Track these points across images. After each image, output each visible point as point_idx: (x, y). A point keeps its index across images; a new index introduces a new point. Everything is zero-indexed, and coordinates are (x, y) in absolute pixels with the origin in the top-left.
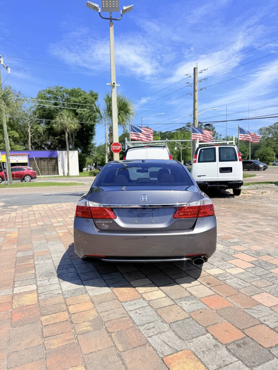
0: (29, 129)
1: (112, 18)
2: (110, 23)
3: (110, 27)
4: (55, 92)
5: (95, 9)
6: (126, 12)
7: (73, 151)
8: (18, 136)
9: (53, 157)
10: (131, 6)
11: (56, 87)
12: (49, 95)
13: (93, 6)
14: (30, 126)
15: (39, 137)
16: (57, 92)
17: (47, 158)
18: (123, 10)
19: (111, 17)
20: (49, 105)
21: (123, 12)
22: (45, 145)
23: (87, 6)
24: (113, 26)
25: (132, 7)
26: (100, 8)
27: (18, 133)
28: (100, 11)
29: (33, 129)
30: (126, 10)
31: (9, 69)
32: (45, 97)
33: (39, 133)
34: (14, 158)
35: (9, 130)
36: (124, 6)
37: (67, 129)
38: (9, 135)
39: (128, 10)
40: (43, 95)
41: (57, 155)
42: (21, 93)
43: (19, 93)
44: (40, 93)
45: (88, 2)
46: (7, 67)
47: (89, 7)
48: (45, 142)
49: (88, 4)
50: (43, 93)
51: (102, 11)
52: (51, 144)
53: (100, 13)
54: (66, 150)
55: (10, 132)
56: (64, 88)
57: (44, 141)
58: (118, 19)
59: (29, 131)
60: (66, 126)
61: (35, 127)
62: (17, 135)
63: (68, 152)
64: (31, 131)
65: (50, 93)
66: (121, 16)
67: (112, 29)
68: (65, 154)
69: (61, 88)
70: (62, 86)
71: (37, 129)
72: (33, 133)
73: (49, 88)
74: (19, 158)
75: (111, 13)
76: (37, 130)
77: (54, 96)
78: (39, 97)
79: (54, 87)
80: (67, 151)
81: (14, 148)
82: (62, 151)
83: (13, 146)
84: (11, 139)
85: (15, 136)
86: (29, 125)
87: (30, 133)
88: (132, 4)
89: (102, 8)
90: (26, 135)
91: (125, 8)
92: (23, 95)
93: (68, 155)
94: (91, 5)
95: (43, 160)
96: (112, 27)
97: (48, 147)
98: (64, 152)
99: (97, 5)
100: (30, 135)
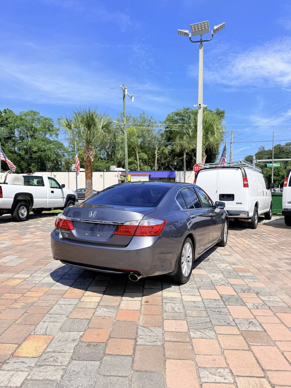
0: (156, 151)
1: (203, 40)
2: (200, 45)
3: (200, 50)
4: (183, 113)
5: (186, 35)
6: (217, 31)
7: (190, 171)
8: (147, 157)
9: (172, 177)
10: (222, 24)
11: (184, 109)
12: (177, 118)
13: (183, 33)
14: (158, 149)
15: (166, 159)
16: (184, 113)
17: (166, 178)
18: (214, 30)
19: (201, 39)
20: (175, 128)
21: (214, 31)
22: (172, 165)
23: (178, 34)
24: (203, 47)
25: (224, 24)
26: (190, 34)
27: (147, 155)
28: (190, 36)
29: (160, 150)
30: (217, 29)
31: (133, 98)
32: (172, 119)
33: (165, 154)
34: (137, 178)
35: (140, 152)
36: (215, 26)
37: (186, 149)
38: (140, 157)
39: (220, 29)
40: (171, 117)
41: (175, 176)
42: (152, 118)
43: (151, 118)
44: (168, 116)
45: (179, 30)
46: (132, 96)
47: (180, 35)
48: (171, 163)
49: (179, 32)
50: (171, 116)
51: (193, 36)
52: (177, 164)
53: (190, 38)
54: (183, 170)
55: (140, 154)
56: (191, 109)
57: (170, 161)
58: (208, 40)
59: (156, 153)
60: (185, 147)
61: (162, 149)
62: (145, 157)
63: (185, 172)
64: (158, 153)
65: (177, 115)
66: (212, 36)
67: (201, 52)
68: (183, 174)
69: (188, 109)
70: (189, 108)
71: (163, 150)
72: (160, 154)
73: (177, 110)
74: (142, 178)
75: (201, 35)
76: (163, 152)
77: (181, 117)
78: (167, 120)
79: (183, 109)
80: (183, 172)
81: (142, 168)
82: (180, 172)
83: (142, 167)
84: (141, 161)
85: (144, 158)
86: (156, 148)
87: (157, 155)
88: (223, 22)
89: (192, 33)
90: (154, 156)
91: (215, 27)
92: (155, 119)
93: (185, 175)
94: (181, 33)
95: (162, 180)
96: (202, 49)
97: (174, 167)
98: (182, 172)
99: (187, 31)
100: (157, 157)
